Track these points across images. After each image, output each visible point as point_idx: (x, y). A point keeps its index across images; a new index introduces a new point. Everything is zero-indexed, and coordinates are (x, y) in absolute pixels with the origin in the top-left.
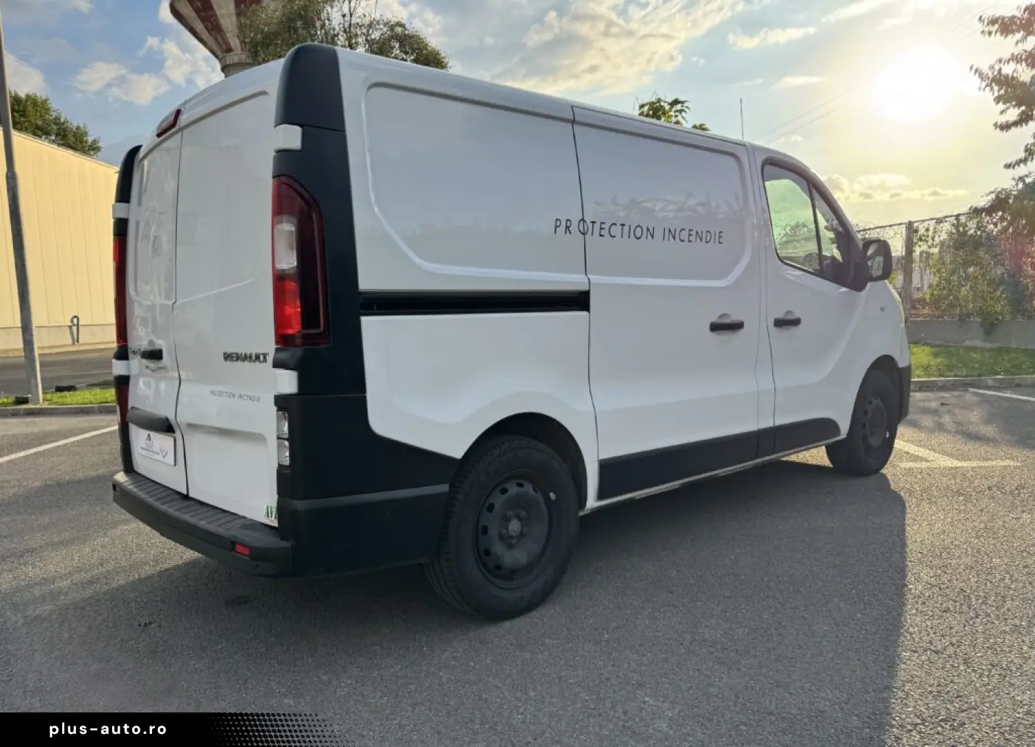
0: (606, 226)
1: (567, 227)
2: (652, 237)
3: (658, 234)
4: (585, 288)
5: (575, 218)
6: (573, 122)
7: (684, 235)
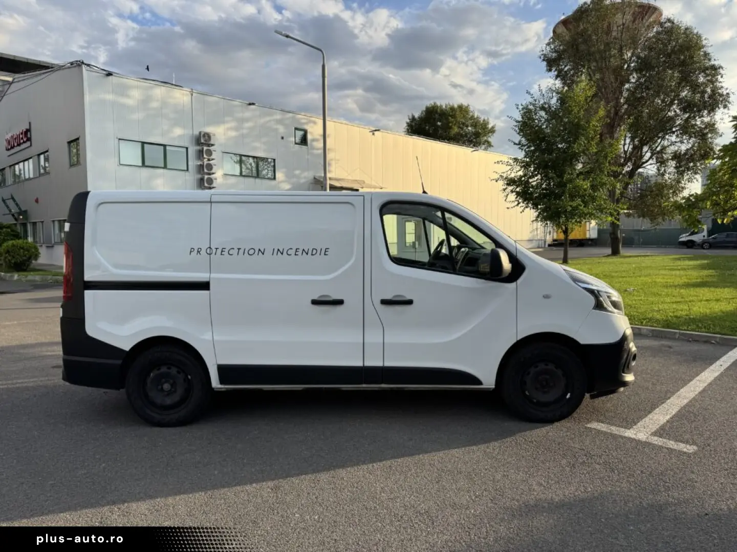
0: (226, 250)
1: (198, 252)
2: (263, 254)
3: (268, 253)
4: (208, 280)
5: (204, 247)
6: (211, 202)
7: (292, 252)
